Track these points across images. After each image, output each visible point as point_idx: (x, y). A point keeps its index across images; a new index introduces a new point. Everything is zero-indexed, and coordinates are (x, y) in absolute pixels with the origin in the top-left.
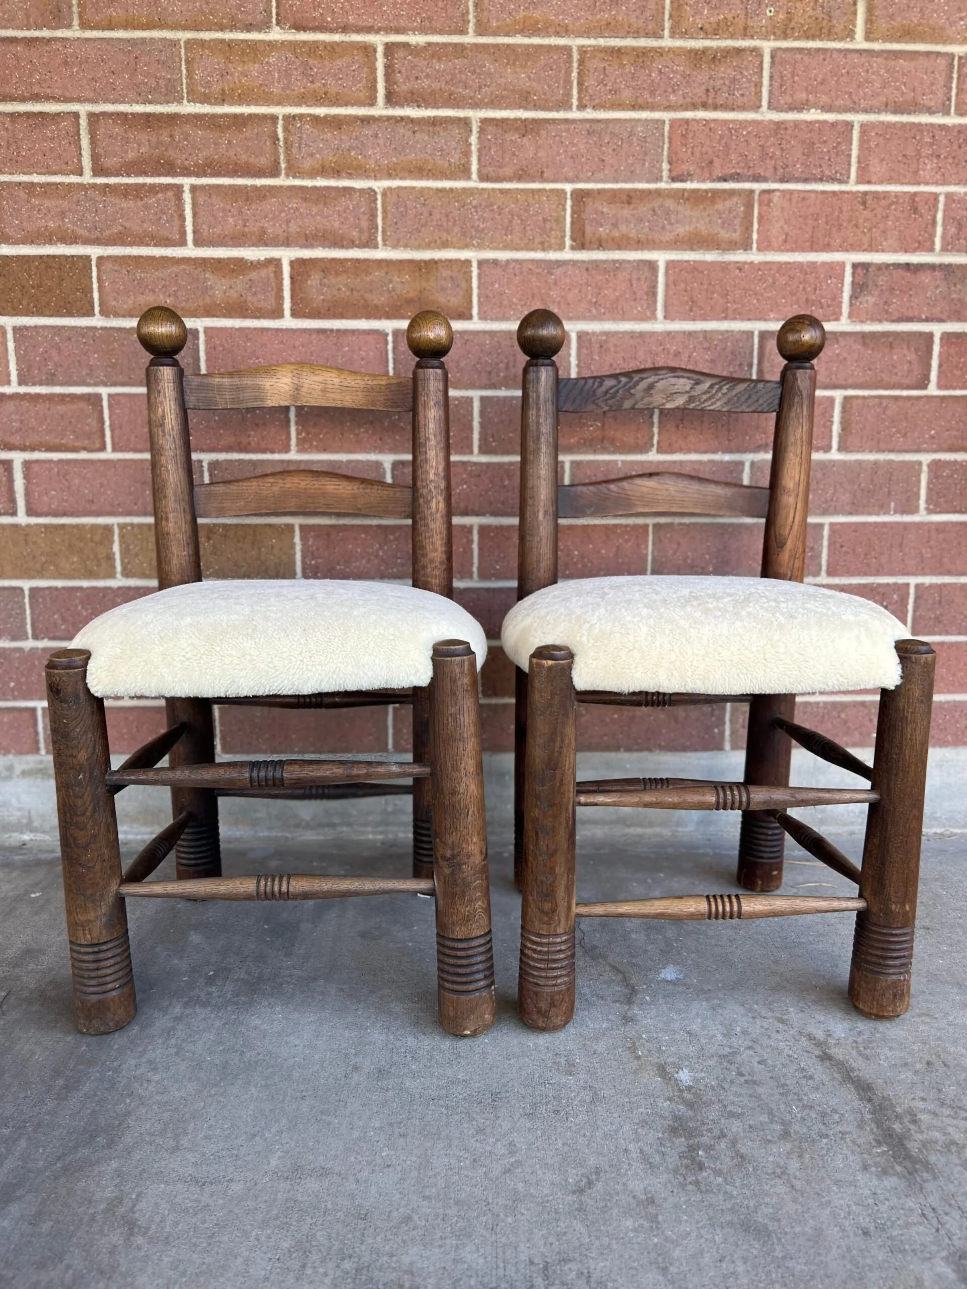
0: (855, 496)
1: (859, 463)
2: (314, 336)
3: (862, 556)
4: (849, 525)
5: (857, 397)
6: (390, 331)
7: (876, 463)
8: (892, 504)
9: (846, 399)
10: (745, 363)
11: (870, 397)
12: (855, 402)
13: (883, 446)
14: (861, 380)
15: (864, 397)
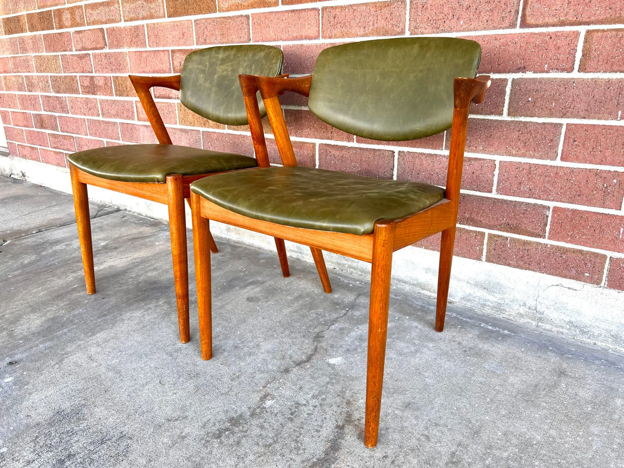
0: (589, 105)
1: (595, 81)
2: (290, 14)
3: (590, 149)
4: (582, 126)
5: (598, 31)
6: (320, 8)
7: (609, 81)
8: (620, 113)
9: (589, 32)
10: (513, 11)
11: (608, 30)
12: (596, 35)
13: (615, 68)
14: (603, 17)
15: (604, 31)
